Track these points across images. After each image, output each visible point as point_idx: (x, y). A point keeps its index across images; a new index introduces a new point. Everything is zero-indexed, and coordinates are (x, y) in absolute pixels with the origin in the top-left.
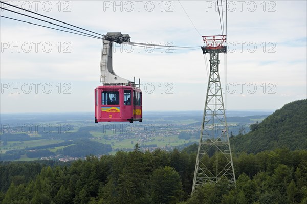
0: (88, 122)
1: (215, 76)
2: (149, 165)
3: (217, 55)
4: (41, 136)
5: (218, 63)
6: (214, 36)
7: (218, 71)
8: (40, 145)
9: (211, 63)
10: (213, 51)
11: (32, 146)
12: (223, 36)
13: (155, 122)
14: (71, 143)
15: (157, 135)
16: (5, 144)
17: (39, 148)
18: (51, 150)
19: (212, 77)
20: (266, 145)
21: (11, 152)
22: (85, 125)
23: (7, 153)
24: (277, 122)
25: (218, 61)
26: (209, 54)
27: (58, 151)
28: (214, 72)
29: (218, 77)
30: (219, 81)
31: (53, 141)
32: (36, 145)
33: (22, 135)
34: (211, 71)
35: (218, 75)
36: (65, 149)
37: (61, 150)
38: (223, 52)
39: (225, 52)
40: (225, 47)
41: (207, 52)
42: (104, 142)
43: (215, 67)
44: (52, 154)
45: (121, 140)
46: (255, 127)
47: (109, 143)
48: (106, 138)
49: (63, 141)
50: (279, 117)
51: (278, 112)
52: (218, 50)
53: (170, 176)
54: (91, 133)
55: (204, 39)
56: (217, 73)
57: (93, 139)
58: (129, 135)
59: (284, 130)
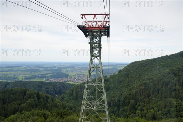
0: (61, 65)
4: (44, 70)
5: (100, 47)
6: (95, 15)
7: (100, 56)
8: (43, 73)
11: (41, 74)
12: (106, 15)
13: (85, 66)
14: (54, 73)
15: (85, 70)
16: (31, 73)
18: (47, 76)
24: (128, 70)
25: (101, 44)
28: (96, 57)
31: (48, 72)
33: (38, 69)
34: (92, 56)
35: (100, 61)
36: (52, 75)
37: (50, 76)
39: (108, 35)
40: (108, 28)
42: (66, 73)
43: (97, 51)
45: (72, 72)
46: (120, 71)
47: (68, 73)
48: (67, 71)
49: (52, 72)
50: (129, 68)
54: (62, 69)
57: (62, 72)
58: (76, 70)
59: (131, 73)
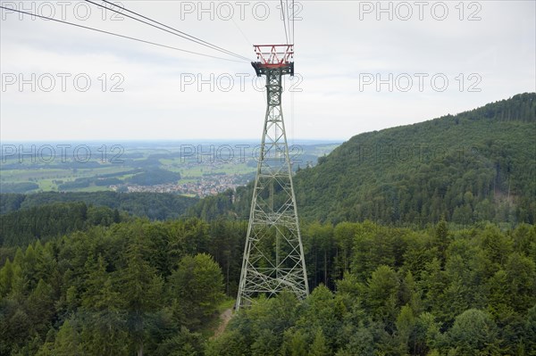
0: (158, 150)
1: (275, 111)
2: (175, 247)
3: (278, 77)
5: (280, 91)
6: (273, 46)
7: (280, 104)
8: (109, 173)
9: (269, 92)
10: (273, 71)
11: (102, 174)
12: (289, 46)
14: (139, 171)
16: (75, 171)
17: (107, 176)
18: (120, 179)
19: (271, 114)
20: (333, 179)
21: (80, 180)
22: (156, 153)
23: (77, 180)
24: (344, 155)
25: (281, 87)
26: (265, 76)
27: (126, 180)
28: (274, 105)
29: (281, 114)
30: (282, 121)
31: (122, 169)
32: (105, 173)
33: (93, 162)
34: (269, 105)
35: (281, 111)
36: (133, 177)
37: (129, 178)
38: (288, 73)
39: (292, 73)
40: (292, 65)
41: (263, 73)
42: (173, 170)
43: (275, 98)
44: (121, 182)
45: (190, 167)
46: (322, 160)
48: (176, 166)
49: (132, 169)
50: (347, 150)
51: (345, 145)
52: (281, 69)
53: (203, 273)
54: (160, 160)
55: (258, 51)
56: (278, 107)
57: (162, 167)
59: (351, 163)
